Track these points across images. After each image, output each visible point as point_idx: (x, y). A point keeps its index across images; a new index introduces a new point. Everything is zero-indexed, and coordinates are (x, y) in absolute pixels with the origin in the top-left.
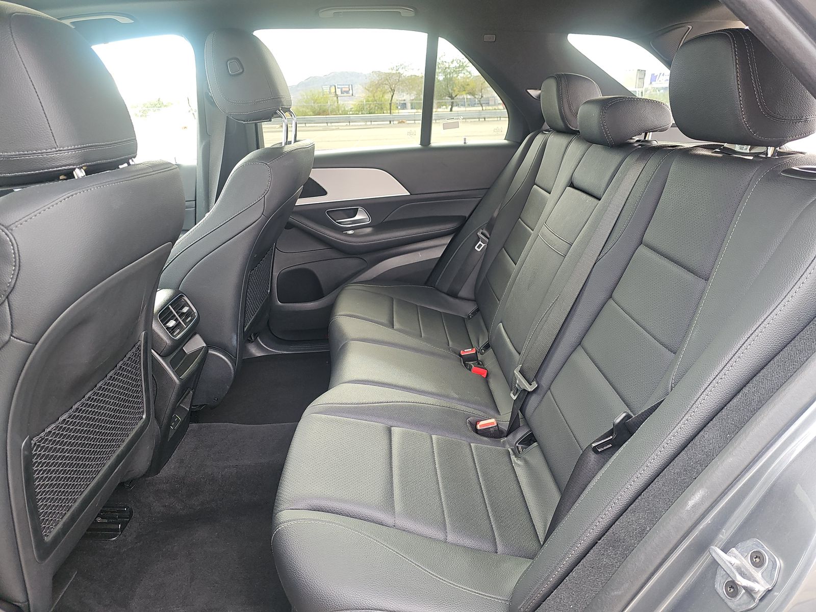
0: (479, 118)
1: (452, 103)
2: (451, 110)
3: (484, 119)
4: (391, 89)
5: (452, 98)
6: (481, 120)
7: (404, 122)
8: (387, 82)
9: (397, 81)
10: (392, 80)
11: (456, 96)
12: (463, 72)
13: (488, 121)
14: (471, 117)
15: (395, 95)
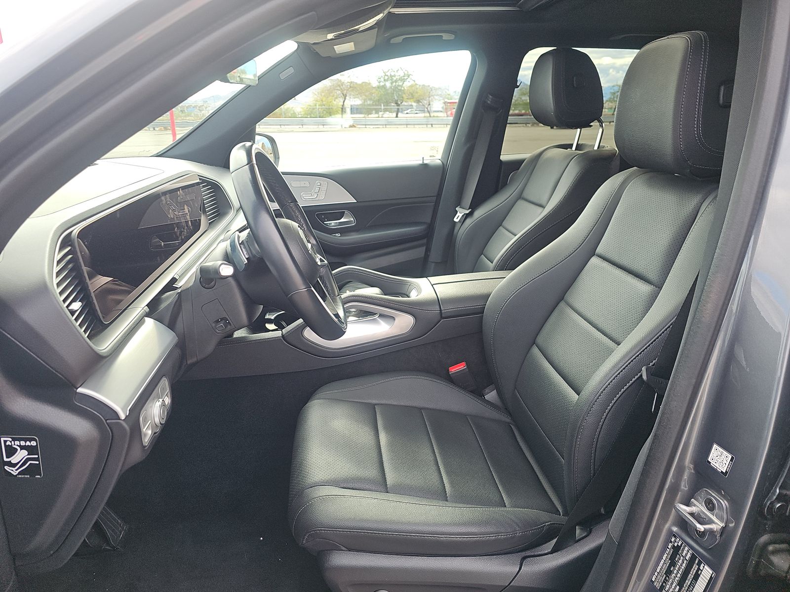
0: (427, 125)
1: (398, 109)
2: (397, 117)
3: (431, 126)
4: (343, 94)
5: (398, 105)
6: (428, 126)
7: (355, 127)
8: (338, 88)
9: (349, 87)
10: (344, 86)
11: (401, 103)
12: (408, 80)
13: (435, 127)
14: (419, 123)
15: (346, 100)
